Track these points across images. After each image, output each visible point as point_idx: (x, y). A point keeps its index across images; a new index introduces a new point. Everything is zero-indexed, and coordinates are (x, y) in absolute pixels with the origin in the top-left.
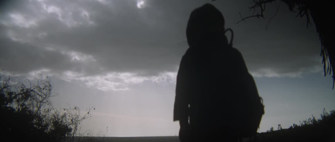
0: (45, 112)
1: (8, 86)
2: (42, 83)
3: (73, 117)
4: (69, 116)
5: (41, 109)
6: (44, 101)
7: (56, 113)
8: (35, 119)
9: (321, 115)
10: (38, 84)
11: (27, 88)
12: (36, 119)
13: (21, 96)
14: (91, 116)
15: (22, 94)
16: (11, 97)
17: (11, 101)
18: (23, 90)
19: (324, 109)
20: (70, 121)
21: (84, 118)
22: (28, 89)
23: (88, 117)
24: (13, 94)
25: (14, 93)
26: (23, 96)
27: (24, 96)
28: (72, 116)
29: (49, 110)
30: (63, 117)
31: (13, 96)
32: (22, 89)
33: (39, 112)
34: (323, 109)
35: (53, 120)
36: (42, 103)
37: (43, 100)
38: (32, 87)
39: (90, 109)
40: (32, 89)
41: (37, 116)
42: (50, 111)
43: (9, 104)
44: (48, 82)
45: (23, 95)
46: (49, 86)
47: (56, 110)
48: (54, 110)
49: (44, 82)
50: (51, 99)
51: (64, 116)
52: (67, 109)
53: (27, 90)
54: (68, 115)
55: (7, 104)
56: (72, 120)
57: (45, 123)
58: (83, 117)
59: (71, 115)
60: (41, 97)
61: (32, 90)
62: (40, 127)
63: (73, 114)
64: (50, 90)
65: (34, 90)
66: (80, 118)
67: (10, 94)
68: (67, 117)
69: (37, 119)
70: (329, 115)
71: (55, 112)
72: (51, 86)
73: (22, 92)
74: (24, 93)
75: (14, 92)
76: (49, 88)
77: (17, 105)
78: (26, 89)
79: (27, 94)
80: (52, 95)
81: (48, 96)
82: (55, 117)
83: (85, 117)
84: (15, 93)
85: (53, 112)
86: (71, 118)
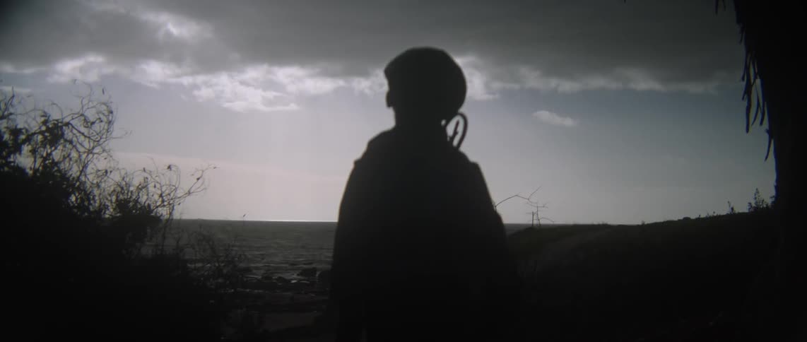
0: (98, 177)
1: (11, 114)
2: (91, 105)
3: (163, 190)
4: (155, 187)
5: (89, 170)
6: (95, 151)
7: (123, 179)
8: (73, 195)
9: (750, 204)
10: (83, 107)
11: (57, 118)
12: (75, 195)
13: (40, 137)
14: (205, 189)
15: (42, 133)
16: (18, 138)
17: (17, 149)
18: (45, 123)
19: (757, 192)
20: (156, 197)
21: (189, 193)
22: (57, 120)
23: (198, 190)
24: (23, 134)
25: (24, 131)
26: (45, 138)
27: (49, 138)
28: (161, 187)
29: (106, 172)
30: (140, 189)
31: (23, 137)
32: (43, 119)
33: (83, 178)
34: (755, 191)
35: (117, 197)
36: (91, 156)
37: (93, 148)
38: (67, 117)
39: (203, 171)
40: (67, 120)
41: (78, 188)
42: (109, 173)
43: (12, 156)
44: (105, 104)
45: (47, 134)
46: (106, 113)
47: (123, 172)
48: (120, 173)
49: (95, 104)
50: (111, 144)
51: (143, 187)
52: (151, 172)
53: (56, 122)
54: (153, 184)
55: (9, 156)
56: (161, 196)
57: (97, 205)
58: (187, 191)
59: (158, 186)
60: (87, 140)
61: (68, 124)
62: (86, 214)
63: (163, 183)
64: (110, 123)
65: (71, 122)
66: (180, 193)
67: (16, 132)
68: (151, 188)
69: (77, 194)
70: (767, 205)
71: (121, 177)
72: (112, 112)
73: (44, 128)
74: (48, 130)
75: (25, 128)
76: (108, 119)
77: (33, 159)
78: (54, 120)
79: (54, 133)
80: (114, 134)
81: (104, 136)
82: (122, 188)
83: (192, 191)
84: (27, 130)
85: (116, 177)
86: (159, 192)
